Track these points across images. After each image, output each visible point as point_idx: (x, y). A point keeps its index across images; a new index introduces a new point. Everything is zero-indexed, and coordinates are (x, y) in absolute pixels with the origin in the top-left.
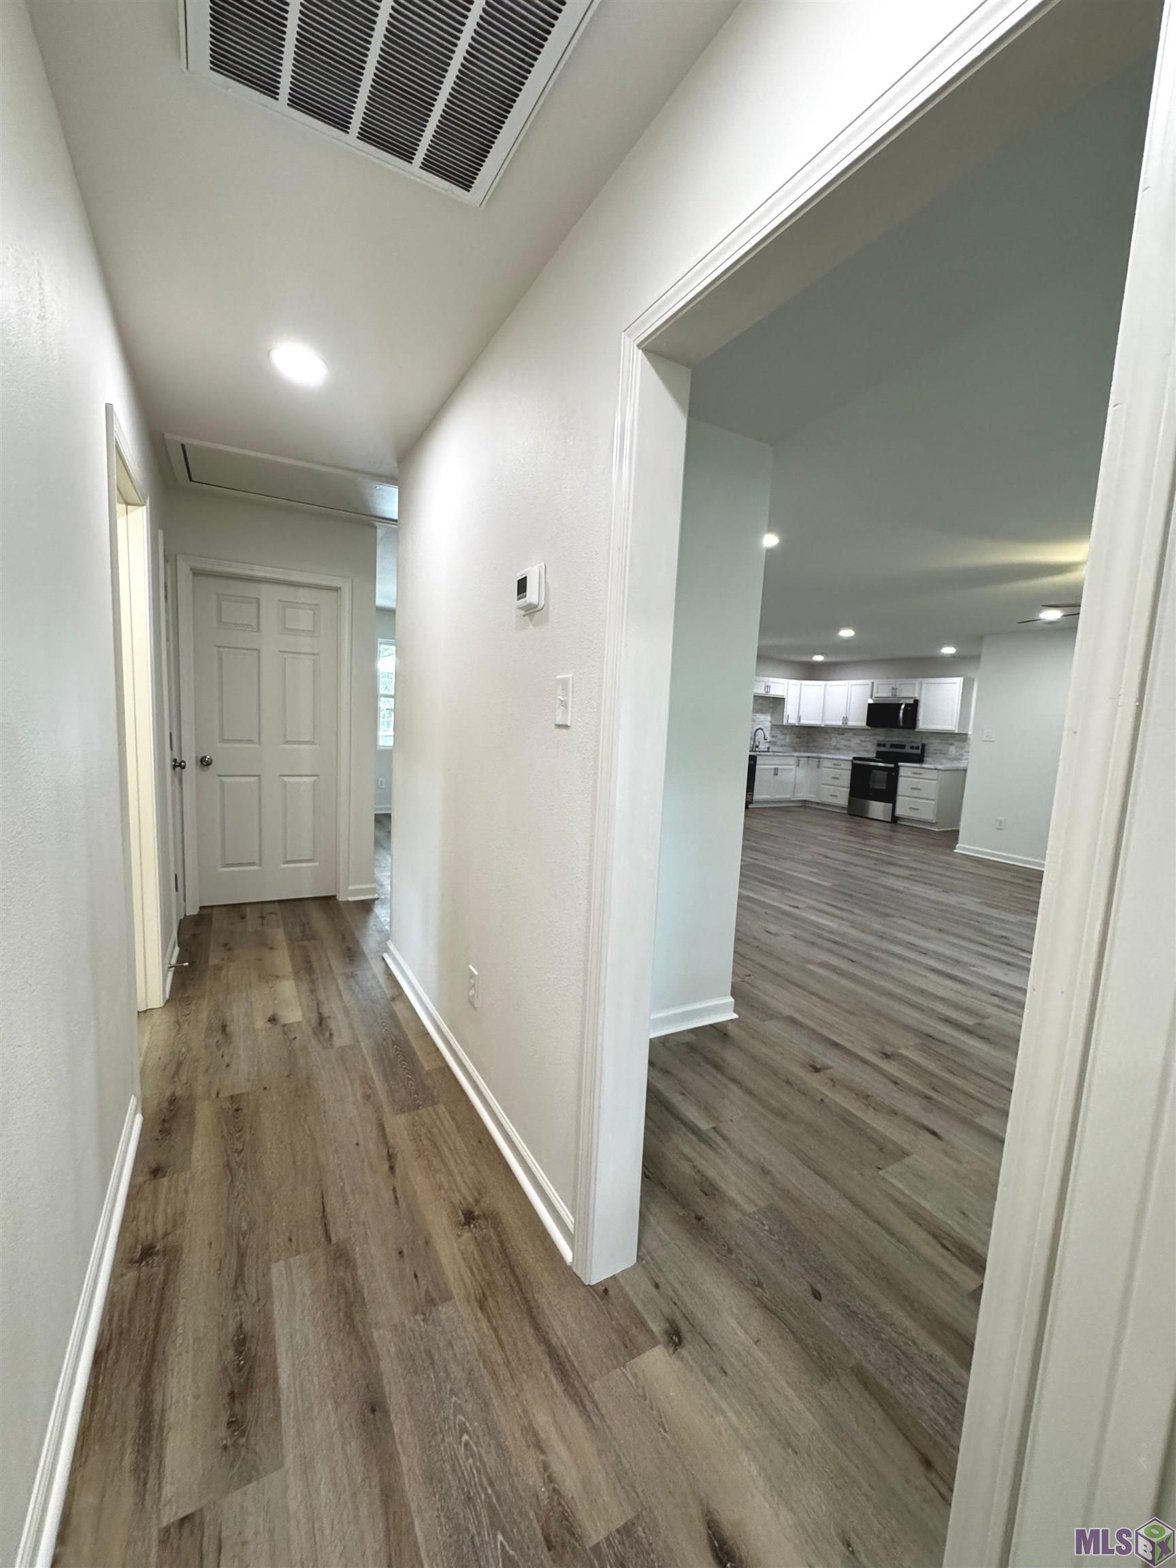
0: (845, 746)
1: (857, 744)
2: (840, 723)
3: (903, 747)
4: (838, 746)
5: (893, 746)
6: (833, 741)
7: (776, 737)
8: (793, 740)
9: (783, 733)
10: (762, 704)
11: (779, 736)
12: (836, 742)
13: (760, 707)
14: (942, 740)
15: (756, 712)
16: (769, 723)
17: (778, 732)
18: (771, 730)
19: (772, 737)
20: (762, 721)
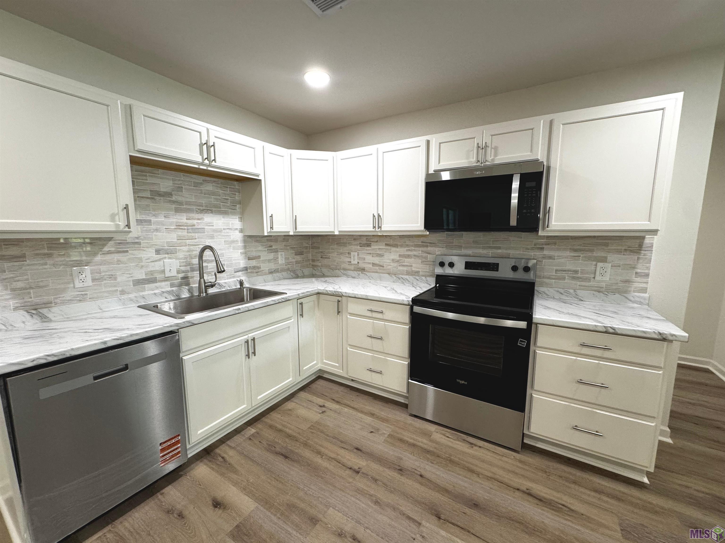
2: (369, 228)
4: (362, 265)
5: (471, 266)
6: (352, 257)
7: (259, 257)
8: (291, 260)
9: (271, 250)
10: (213, 193)
11: (265, 255)
12: (359, 258)
13: (212, 200)
14: (575, 250)
15: (202, 211)
16: (237, 232)
17: (260, 248)
18: (245, 247)
19: (249, 259)
20: (221, 231)
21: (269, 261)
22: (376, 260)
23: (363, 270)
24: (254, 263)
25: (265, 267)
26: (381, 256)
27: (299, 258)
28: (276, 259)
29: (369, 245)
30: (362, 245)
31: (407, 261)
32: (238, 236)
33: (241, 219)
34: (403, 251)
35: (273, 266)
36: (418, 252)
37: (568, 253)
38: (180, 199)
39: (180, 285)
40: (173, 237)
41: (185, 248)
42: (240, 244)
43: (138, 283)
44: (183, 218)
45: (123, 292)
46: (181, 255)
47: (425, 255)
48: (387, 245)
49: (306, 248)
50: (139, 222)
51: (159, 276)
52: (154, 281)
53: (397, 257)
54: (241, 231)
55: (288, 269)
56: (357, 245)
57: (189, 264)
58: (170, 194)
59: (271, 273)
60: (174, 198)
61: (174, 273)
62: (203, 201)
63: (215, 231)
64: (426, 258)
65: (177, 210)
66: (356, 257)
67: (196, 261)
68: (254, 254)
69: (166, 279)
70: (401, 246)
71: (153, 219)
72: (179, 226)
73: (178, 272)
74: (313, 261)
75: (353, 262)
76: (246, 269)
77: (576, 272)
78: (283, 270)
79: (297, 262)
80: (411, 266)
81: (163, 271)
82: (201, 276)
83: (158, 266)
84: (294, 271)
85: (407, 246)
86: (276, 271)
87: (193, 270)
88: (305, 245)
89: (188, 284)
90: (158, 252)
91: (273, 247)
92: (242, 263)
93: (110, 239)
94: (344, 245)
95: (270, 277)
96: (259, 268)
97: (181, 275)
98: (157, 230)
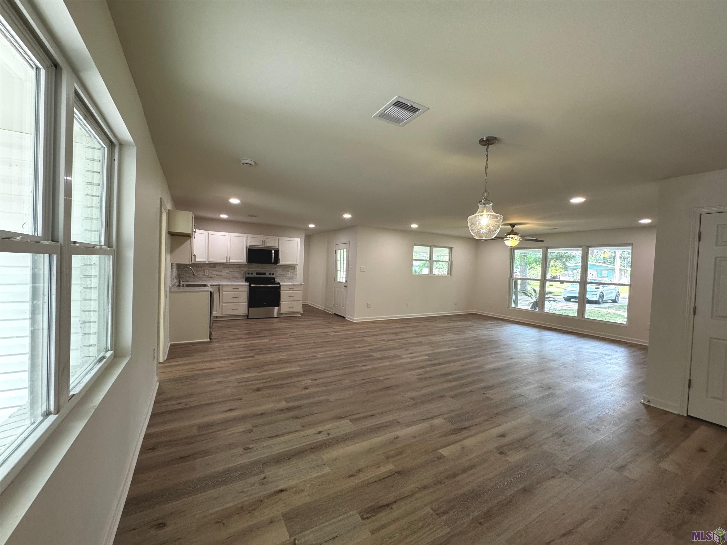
0: (217, 275)
1: (227, 273)
2: (224, 260)
3: (265, 274)
4: (210, 275)
5: (258, 274)
6: (205, 272)
12: (209, 273)
14: (283, 269)
23: (211, 277)
26: (220, 271)
30: (210, 267)
31: (233, 273)
34: (231, 269)
36: (237, 270)
37: (281, 270)
47: (240, 271)
53: (228, 272)
56: (208, 267)
64: (240, 272)
66: (208, 272)
70: (230, 268)
75: (206, 274)
77: (283, 275)
80: (234, 275)
85: (233, 268)
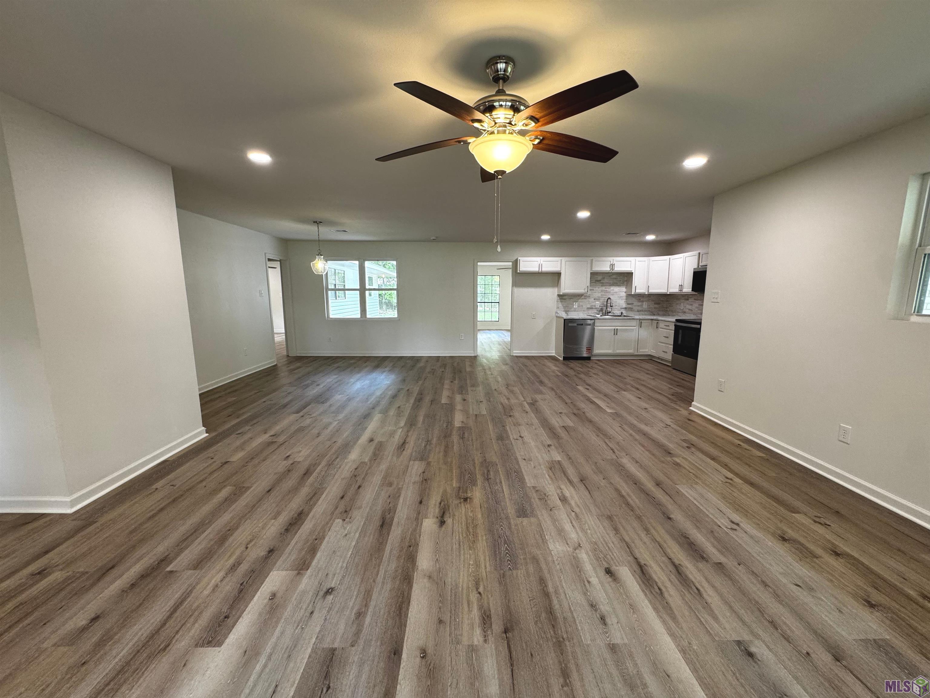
2: (678, 290)
4: (684, 310)
7: (633, 304)
8: (651, 306)
9: (639, 301)
10: (616, 279)
11: (636, 303)
13: (615, 281)
15: (610, 286)
16: (624, 293)
17: (634, 300)
18: (626, 299)
19: (628, 304)
20: (616, 292)
21: (638, 306)
22: (690, 307)
24: (630, 306)
25: (636, 308)
26: (691, 305)
27: (656, 306)
28: (642, 305)
29: (688, 300)
32: (624, 294)
33: (626, 288)
35: (640, 308)
38: (604, 282)
39: (600, 311)
40: (599, 295)
41: (603, 299)
42: (625, 298)
43: (588, 308)
44: (604, 288)
45: (584, 311)
46: (601, 301)
48: (695, 299)
49: (663, 301)
50: (590, 290)
51: (594, 307)
52: (592, 308)
54: (625, 292)
55: (649, 311)
57: (603, 304)
58: (600, 280)
59: (638, 311)
60: (601, 282)
61: (598, 307)
62: (611, 282)
63: (615, 292)
65: (602, 286)
67: (605, 303)
68: (630, 302)
69: (596, 308)
71: (595, 289)
72: (602, 291)
73: (600, 306)
74: (666, 308)
76: (626, 308)
78: (645, 311)
79: (655, 308)
81: (595, 306)
82: (607, 308)
83: (594, 304)
84: (652, 312)
86: (642, 311)
87: (604, 306)
88: (662, 299)
89: (602, 311)
90: (594, 299)
91: (641, 300)
92: (624, 306)
93: (583, 295)
94: (679, 299)
95: (637, 313)
96: (632, 308)
97: (600, 308)
98: (595, 292)
